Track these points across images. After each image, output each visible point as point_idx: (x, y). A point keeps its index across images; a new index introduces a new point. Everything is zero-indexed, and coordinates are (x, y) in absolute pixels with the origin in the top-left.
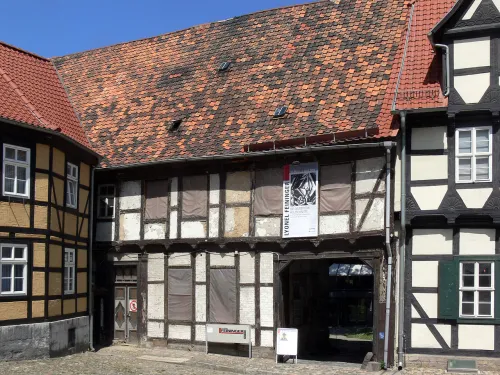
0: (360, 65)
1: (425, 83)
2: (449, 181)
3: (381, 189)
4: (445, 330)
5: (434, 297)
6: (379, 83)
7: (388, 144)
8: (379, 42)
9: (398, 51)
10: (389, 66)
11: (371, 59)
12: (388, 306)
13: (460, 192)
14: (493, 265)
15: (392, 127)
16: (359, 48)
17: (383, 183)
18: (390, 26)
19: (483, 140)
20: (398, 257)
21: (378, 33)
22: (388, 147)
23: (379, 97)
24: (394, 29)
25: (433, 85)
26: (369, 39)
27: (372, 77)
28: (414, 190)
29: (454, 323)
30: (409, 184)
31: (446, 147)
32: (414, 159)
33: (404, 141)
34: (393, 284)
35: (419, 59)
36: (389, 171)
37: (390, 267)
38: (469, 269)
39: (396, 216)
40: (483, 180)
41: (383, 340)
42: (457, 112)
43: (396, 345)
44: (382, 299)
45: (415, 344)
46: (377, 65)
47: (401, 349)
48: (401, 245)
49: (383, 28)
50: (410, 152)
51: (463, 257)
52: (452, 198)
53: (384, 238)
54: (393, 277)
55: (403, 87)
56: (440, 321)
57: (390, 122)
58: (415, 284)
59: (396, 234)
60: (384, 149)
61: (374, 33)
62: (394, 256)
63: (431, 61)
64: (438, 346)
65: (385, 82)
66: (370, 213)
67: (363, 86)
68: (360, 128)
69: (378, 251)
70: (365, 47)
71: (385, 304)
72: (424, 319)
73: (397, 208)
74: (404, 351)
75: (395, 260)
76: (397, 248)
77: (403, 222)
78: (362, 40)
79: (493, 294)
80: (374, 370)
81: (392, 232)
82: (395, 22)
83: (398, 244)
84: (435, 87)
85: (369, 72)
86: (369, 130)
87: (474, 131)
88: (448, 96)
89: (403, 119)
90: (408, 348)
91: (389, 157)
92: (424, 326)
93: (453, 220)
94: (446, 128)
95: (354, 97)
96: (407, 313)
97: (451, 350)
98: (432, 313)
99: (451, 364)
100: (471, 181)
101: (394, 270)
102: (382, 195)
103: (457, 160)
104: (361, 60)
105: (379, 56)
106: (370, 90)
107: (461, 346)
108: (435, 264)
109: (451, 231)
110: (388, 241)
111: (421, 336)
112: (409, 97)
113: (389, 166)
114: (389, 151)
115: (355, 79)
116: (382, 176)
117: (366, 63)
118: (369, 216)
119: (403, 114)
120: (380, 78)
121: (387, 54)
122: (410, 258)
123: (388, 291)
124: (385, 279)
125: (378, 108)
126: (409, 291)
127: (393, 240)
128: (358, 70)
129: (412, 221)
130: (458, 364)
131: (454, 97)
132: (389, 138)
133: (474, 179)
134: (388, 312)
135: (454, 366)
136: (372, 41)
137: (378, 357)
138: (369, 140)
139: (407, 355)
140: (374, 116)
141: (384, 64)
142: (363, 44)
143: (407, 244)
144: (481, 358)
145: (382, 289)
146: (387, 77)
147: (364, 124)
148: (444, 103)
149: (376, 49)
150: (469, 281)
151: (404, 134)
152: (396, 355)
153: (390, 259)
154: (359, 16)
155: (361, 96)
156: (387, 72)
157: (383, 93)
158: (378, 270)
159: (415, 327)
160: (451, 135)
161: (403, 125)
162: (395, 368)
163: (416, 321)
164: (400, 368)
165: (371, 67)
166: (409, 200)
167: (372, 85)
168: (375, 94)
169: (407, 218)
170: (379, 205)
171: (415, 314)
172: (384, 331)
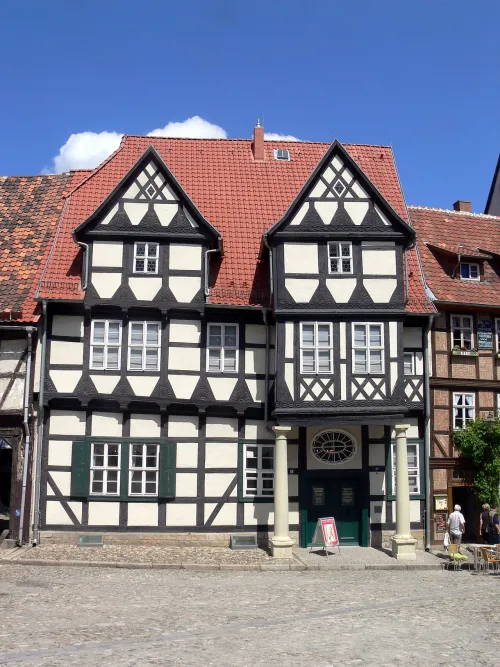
0: (15, 246)
1: (68, 275)
2: (84, 367)
3: (21, 371)
4: (76, 507)
5: (68, 475)
6: (30, 268)
7: (29, 328)
8: (35, 227)
9: (51, 239)
10: (41, 252)
11: (26, 242)
12: (24, 484)
13: (93, 377)
14: (120, 446)
15: (35, 313)
16: (17, 229)
17: (24, 364)
18: (47, 213)
19: (114, 332)
20: (36, 436)
21: (37, 218)
22: (30, 332)
23: (28, 281)
24: (50, 216)
25: (74, 278)
26: (27, 221)
27: (25, 259)
28: (53, 374)
29: (85, 500)
30: (48, 367)
31: (82, 335)
32: (54, 344)
33: (45, 326)
34: (30, 462)
35: (67, 250)
36: (30, 353)
37: (27, 445)
38: (99, 450)
39: (34, 397)
40: (113, 368)
41: (19, 517)
42: (93, 305)
43: (32, 522)
44: (19, 477)
45: (49, 521)
46: (31, 250)
47: (36, 526)
48: (38, 425)
49: (41, 214)
50: (51, 337)
51: (95, 438)
52: (85, 383)
53: (23, 417)
54: (31, 456)
55: (48, 276)
56: (73, 498)
57: (34, 308)
58: (51, 462)
59: (35, 413)
60: (26, 333)
61: (33, 217)
62: (32, 435)
63: (76, 254)
64: (70, 522)
65: (35, 267)
66: (11, 392)
67: (15, 268)
68: (7, 310)
69: (16, 430)
70: (22, 229)
71: (21, 482)
72: (58, 497)
73: (36, 389)
74: (39, 527)
75: (32, 439)
76: (36, 427)
77: (41, 402)
78: (20, 222)
79: (119, 473)
80: (9, 547)
81: (30, 412)
82: (52, 210)
83: (36, 423)
84: (76, 280)
85: (22, 255)
86: (13, 313)
87: (107, 322)
88: (86, 289)
89: (45, 307)
90: (43, 526)
91: (30, 340)
92: (58, 503)
93: (86, 403)
94: (82, 318)
95: (7, 278)
96: (43, 490)
97: (81, 526)
98: (66, 491)
99: (81, 539)
100: (102, 369)
101: (31, 449)
102: (23, 376)
103: (91, 348)
104: (17, 242)
105: (34, 241)
106: (21, 273)
107: (91, 522)
108: (69, 444)
109: (84, 413)
110: (26, 421)
111: (55, 513)
112: (53, 287)
113: (30, 348)
114: (30, 335)
115: (9, 260)
116: (23, 358)
117: (21, 246)
118: (9, 395)
119: (44, 303)
120: (32, 263)
121: (41, 240)
122: (47, 437)
123: (25, 469)
124: (23, 456)
125: (26, 291)
126: (45, 469)
127: (31, 420)
128: (13, 252)
129: (50, 402)
130: (87, 539)
131: (90, 290)
132: (31, 324)
133: (105, 367)
134: (24, 489)
135: (84, 541)
136: (30, 225)
137: (13, 534)
138: (12, 324)
139: (42, 532)
140: (21, 299)
141: (37, 249)
142: (21, 226)
143: (44, 423)
144: (108, 533)
145: (19, 466)
146: (38, 262)
147: (11, 307)
148: (82, 295)
149: (32, 233)
150: (99, 461)
151: (46, 320)
152: (31, 532)
153: (28, 437)
154: (21, 197)
155: (13, 277)
156: (39, 258)
157: (32, 277)
158: (16, 448)
159: (50, 504)
160: (87, 325)
161: (45, 312)
162: (30, 545)
163: (52, 498)
164: (34, 545)
165: (25, 250)
166: (48, 383)
167: (24, 268)
168: (25, 277)
169: (44, 398)
170: (20, 385)
171: (50, 492)
172: (19, 508)
